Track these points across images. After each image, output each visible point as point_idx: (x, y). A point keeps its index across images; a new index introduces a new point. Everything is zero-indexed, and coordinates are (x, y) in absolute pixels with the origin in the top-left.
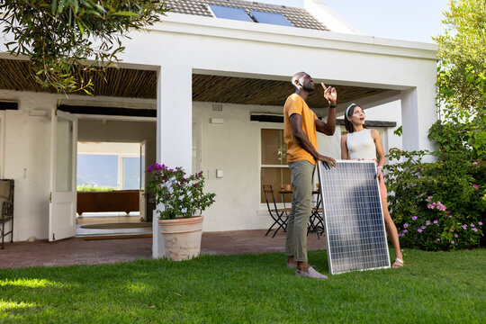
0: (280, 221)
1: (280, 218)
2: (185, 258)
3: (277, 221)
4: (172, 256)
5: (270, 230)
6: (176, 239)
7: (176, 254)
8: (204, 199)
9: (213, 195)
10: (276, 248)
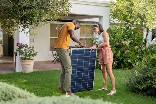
0: (56, 58)
1: (56, 57)
2: (29, 72)
3: (55, 58)
4: (25, 71)
5: (53, 61)
6: (26, 66)
7: (26, 71)
8: (34, 54)
9: (37, 53)
10: (56, 68)
